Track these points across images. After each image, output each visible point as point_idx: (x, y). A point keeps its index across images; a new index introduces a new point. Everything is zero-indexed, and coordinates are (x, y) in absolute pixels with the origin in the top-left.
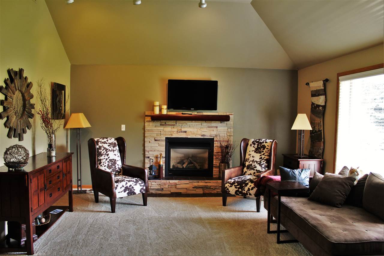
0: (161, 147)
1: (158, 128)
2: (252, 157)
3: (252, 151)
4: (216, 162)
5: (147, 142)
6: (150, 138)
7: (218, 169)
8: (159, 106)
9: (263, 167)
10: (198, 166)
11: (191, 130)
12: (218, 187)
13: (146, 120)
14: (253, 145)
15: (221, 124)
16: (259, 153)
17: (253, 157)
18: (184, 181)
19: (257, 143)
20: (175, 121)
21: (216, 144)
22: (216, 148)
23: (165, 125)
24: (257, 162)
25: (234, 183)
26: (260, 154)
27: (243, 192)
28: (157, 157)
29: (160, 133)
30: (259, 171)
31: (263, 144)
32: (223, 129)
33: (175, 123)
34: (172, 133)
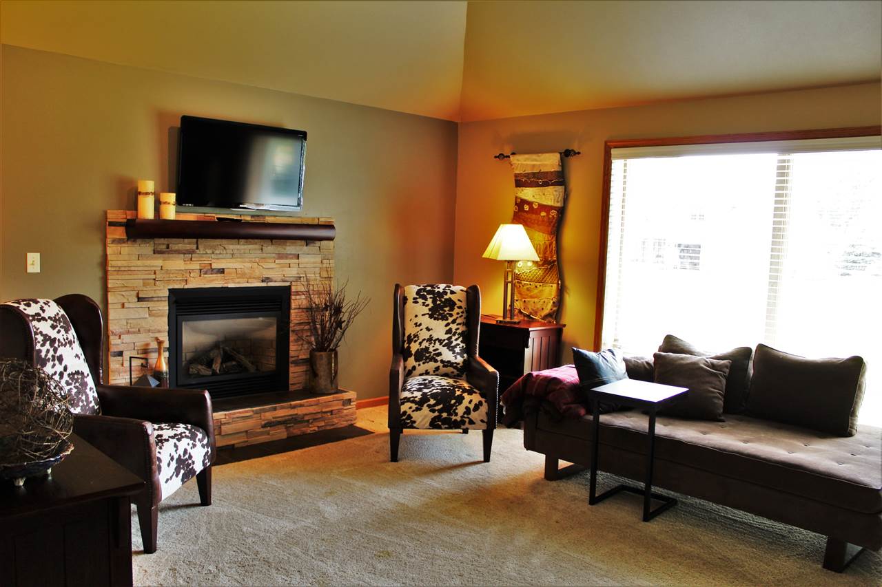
0: (157, 319)
1: (149, 262)
2: (424, 330)
3: (423, 315)
4: (296, 350)
5: (116, 306)
6: (123, 293)
7: (303, 368)
8: (154, 194)
9: (458, 353)
10: (250, 365)
11: (237, 265)
12: (320, 416)
13: (110, 237)
14: (420, 301)
15: (308, 247)
16: (440, 319)
17: (428, 329)
18: (240, 413)
19: (432, 296)
20: (195, 240)
21: (297, 302)
22: (296, 311)
23: (168, 251)
24: (441, 341)
25: (425, 399)
26: (446, 322)
27: (454, 418)
28: (146, 351)
29: (153, 276)
30: (449, 362)
31: (445, 297)
32: (312, 260)
33: (195, 246)
34: (188, 275)
